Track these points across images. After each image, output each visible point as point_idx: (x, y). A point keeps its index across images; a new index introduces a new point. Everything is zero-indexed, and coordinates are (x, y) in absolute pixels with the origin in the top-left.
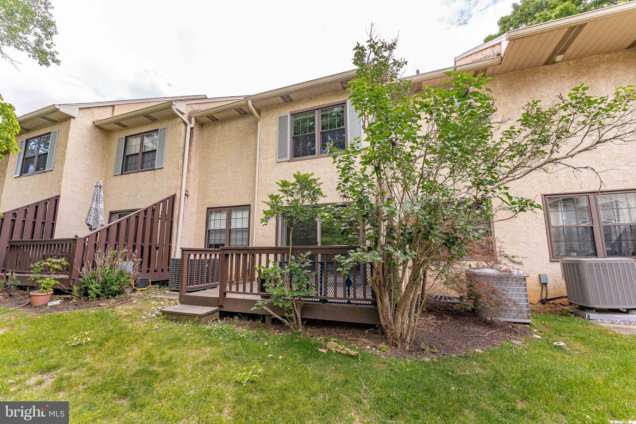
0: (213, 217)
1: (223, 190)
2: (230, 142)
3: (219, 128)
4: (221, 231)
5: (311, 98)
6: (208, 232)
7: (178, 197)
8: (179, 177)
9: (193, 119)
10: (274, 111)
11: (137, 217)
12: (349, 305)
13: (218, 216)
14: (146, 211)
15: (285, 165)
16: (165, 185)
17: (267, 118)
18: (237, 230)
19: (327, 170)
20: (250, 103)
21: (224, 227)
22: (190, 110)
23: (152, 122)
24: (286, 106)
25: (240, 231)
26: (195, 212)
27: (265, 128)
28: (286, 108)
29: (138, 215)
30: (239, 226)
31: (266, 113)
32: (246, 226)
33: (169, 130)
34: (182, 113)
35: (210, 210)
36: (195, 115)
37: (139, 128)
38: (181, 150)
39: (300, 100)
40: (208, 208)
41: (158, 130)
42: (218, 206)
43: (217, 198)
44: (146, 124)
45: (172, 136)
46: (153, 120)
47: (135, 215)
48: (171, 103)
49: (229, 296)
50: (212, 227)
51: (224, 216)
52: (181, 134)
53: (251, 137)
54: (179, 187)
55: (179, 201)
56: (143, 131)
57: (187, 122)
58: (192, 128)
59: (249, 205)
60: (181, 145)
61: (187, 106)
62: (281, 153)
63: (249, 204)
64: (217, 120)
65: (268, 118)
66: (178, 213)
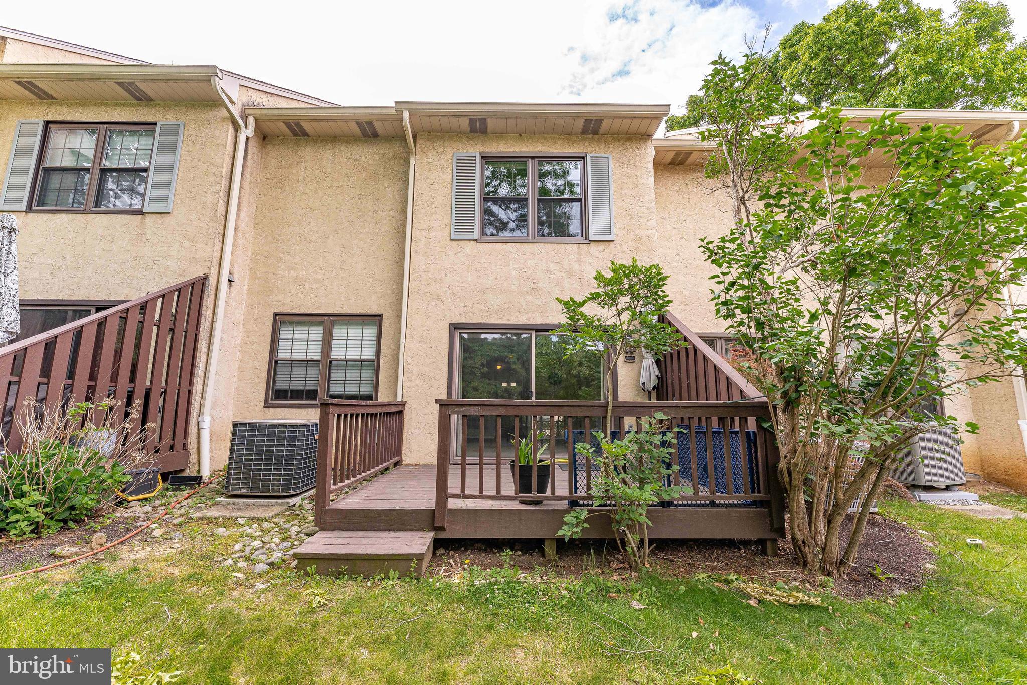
0: (285, 333)
1: (316, 280)
2: (335, 184)
3: (308, 153)
4: (307, 363)
5: (520, 135)
6: (274, 364)
7: (212, 281)
8: (217, 240)
9: (251, 120)
10: (447, 143)
11: (124, 320)
12: (714, 510)
13: (300, 332)
14: (143, 307)
15: (470, 247)
16: (174, 253)
17: (431, 155)
18: (346, 364)
19: (551, 266)
20: (406, 115)
21: (315, 353)
22: (245, 99)
23: (135, 102)
24: (471, 139)
25: (353, 366)
26: (241, 319)
27: (426, 172)
28: (472, 142)
29: (124, 315)
30: (353, 354)
31: (428, 143)
32: (368, 354)
33: (190, 131)
34: (232, 102)
35: (281, 319)
36: (257, 113)
37: (92, 108)
38: (223, 181)
39: (500, 135)
40: (276, 314)
41: (155, 124)
42: (302, 311)
43: (300, 295)
44: (117, 105)
45: (198, 146)
46: (139, 99)
47: (119, 315)
48: (211, 71)
49: (452, 504)
50: (283, 353)
51: (317, 333)
52: (225, 145)
53: (386, 184)
54: (215, 262)
55: (212, 292)
56: (106, 119)
57: (241, 122)
58: (247, 139)
59: (380, 316)
60: (225, 170)
61: (241, 87)
62: (461, 223)
63: (378, 312)
64: (306, 134)
65: (435, 153)
66: (210, 319)
